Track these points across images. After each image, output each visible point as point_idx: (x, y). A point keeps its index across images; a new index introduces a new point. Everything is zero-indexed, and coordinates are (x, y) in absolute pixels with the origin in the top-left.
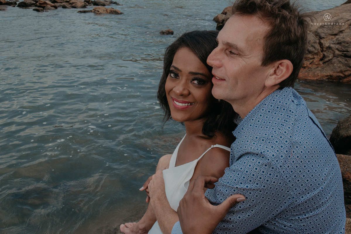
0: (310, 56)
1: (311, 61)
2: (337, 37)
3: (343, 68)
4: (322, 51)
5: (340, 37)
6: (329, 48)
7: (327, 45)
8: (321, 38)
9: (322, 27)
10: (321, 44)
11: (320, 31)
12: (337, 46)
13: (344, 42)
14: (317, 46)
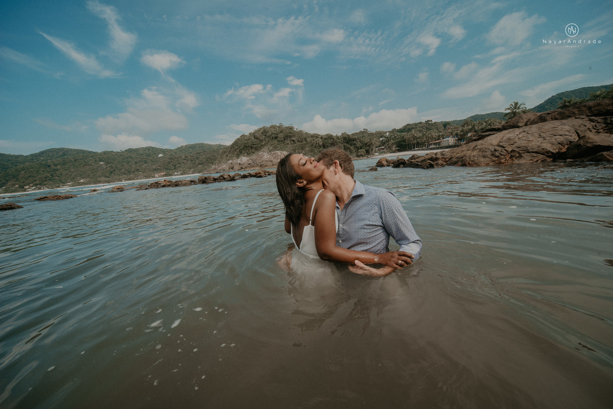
0: (502, 157)
1: (505, 159)
2: (514, 145)
3: (530, 158)
4: (509, 153)
5: (516, 145)
6: (513, 151)
7: (510, 150)
8: (504, 147)
9: (500, 142)
10: (506, 150)
11: (501, 144)
12: (518, 149)
13: (522, 146)
14: (505, 152)
